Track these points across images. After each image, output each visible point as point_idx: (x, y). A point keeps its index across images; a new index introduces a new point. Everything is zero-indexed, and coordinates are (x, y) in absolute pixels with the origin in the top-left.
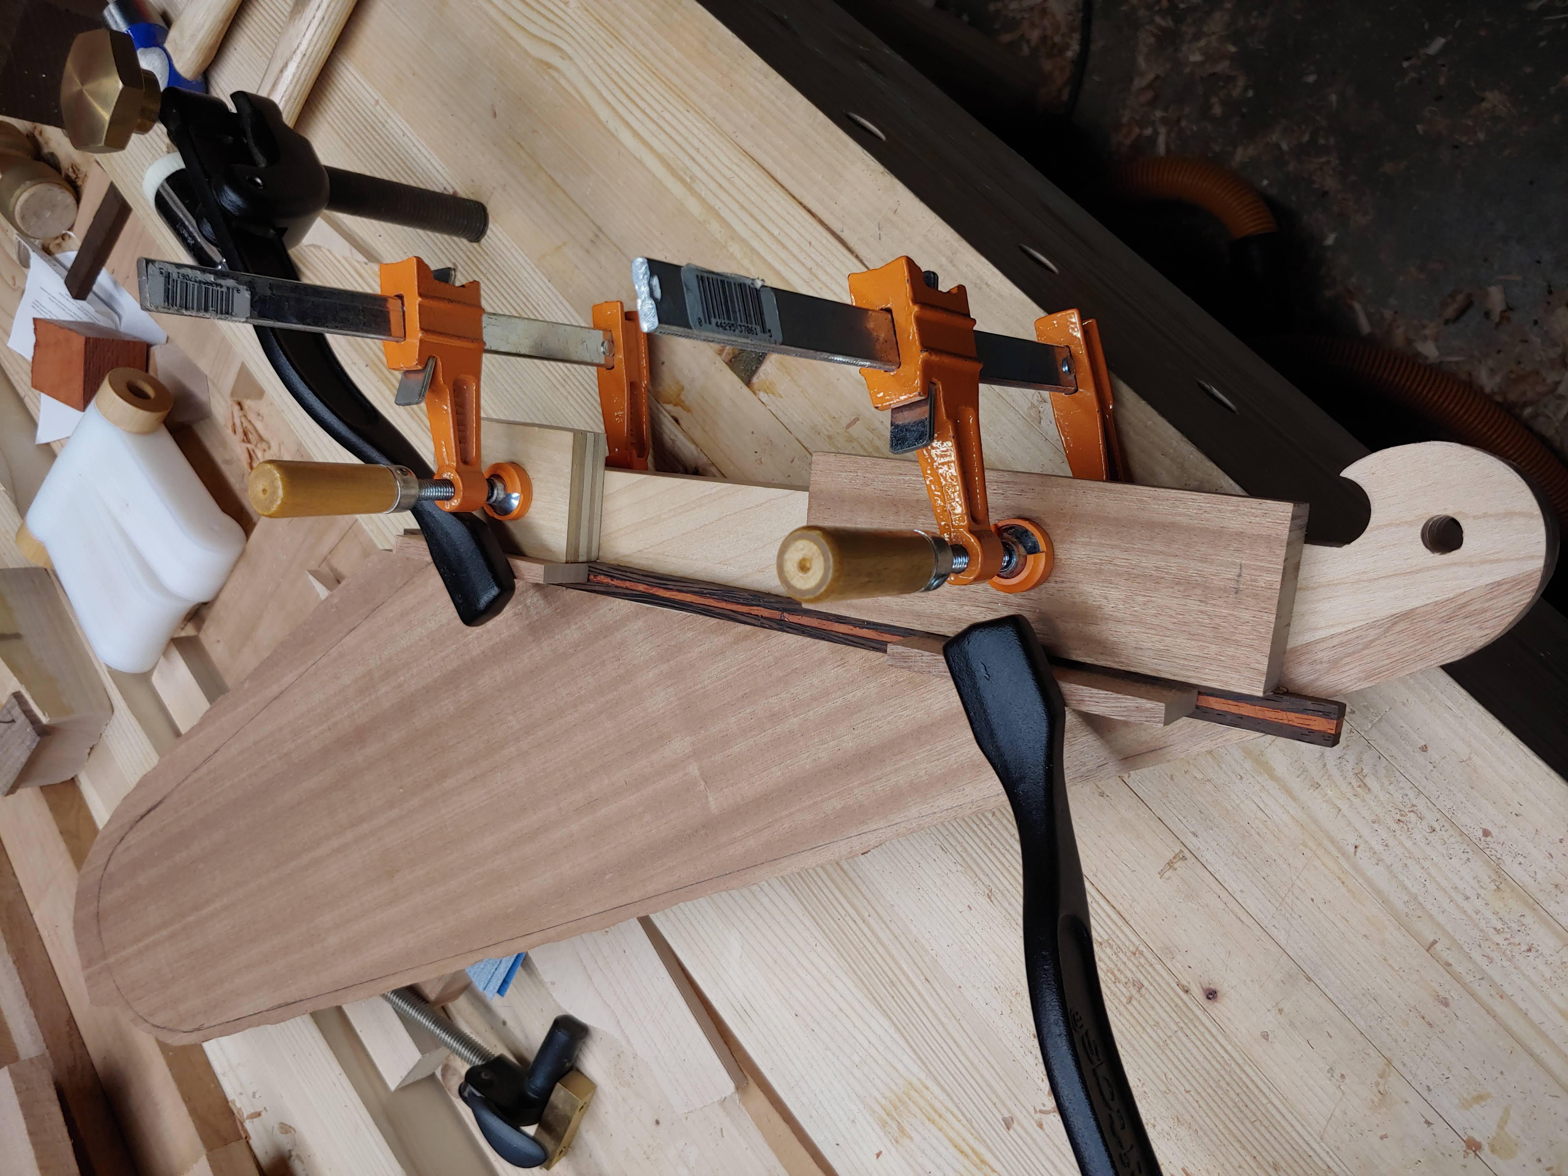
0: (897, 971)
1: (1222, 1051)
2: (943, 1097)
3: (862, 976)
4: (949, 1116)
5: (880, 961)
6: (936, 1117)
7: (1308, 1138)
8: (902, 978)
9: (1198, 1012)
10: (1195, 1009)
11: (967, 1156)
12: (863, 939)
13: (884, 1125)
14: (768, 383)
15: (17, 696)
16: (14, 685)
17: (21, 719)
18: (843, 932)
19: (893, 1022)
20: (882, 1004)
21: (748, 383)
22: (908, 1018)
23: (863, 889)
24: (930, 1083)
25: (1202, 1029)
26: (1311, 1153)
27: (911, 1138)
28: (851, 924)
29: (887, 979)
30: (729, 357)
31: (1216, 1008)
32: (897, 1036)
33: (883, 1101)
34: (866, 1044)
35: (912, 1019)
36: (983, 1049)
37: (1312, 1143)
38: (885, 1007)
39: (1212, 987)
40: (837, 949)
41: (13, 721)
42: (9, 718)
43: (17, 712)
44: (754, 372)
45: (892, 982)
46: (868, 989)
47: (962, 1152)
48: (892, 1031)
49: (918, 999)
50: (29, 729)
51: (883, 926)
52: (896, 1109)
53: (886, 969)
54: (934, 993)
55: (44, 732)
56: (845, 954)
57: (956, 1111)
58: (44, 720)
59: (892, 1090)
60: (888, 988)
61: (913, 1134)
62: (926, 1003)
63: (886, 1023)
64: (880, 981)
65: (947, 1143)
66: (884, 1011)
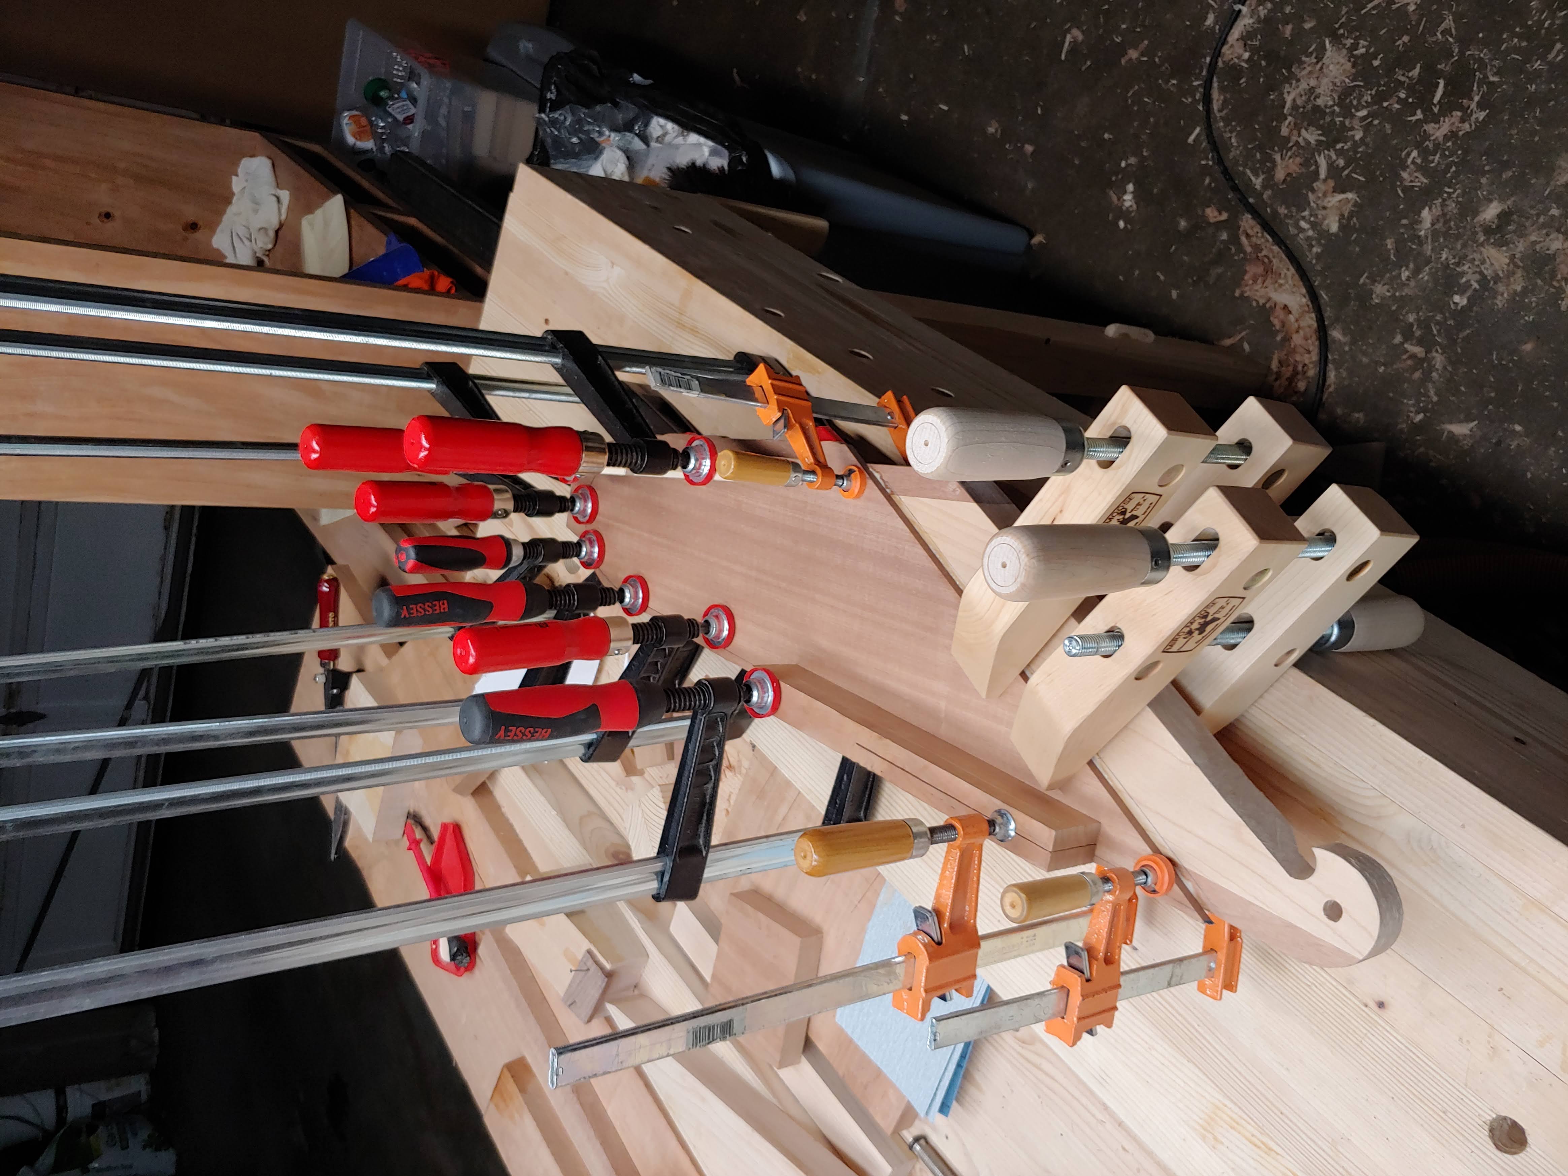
1: (1395, 1040)
2: (1237, 1110)
4: (1244, 1122)
6: (1236, 1125)
7: (1458, 1087)
9: (1376, 1018)
10: (1373, 1016)
11: (1259, 1147)
13: (1204, 1138)
15: (589, 952)
16: (586, 945)
17: (593, 967)
24: (1228, 1103)
25: (1381, 1028)
26: (1463, 1097)
27: (1222, 1143)
31: (1385, 1013)
32: (1201, 1075)
33: (1200, 1122)
34: (1182, 1084)
36: (1255, 1071)
37: (1461, 1090)
39: (1381, 1000)
41: (588, 970)
42: (585, 968)
43: (590, 963)
47: (1256, 1145)
48: (1197, 1071)
50: (600, 973)
52: (1209, 1124)
55: (609, 975)
57: (1245, 1117)
58: (608, 966)
59: (1203, 1111)
61: (1223, 1140)
62: (1215, 1048)
65: (1245, 1141)
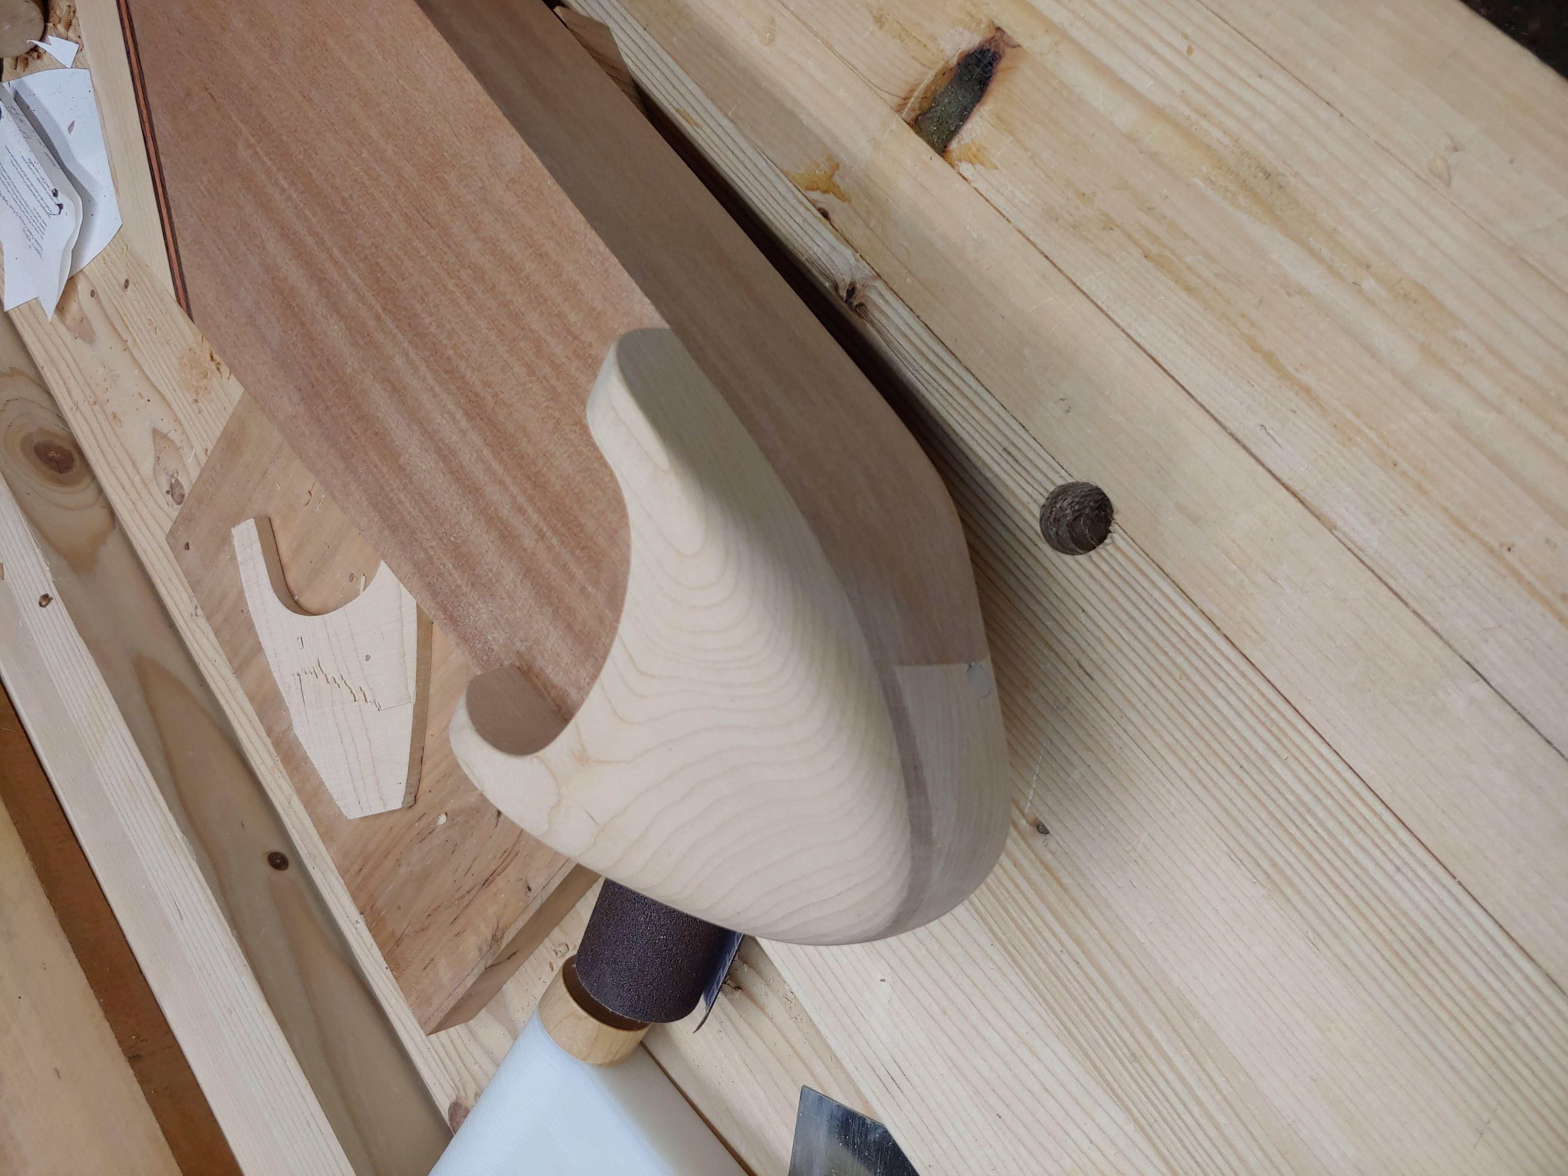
0: (1143, 1039)
3: (1082, 1041)
5: (1115, 1022)
8: (1151, 1051)
12: (1089, 988)
14: (974, 149)
18: (1056, 976)
19: (1131, 1114)
20: (1115, 1086)
21: (942, 150)
22: (1159, 1112)
23: (1094, 914)
28: (1071, 965)
29: (1125, 1050)
30: (913, 115)
32: (1138, 1138)
35: (1164, 1112)
38: (1119, 1092)
40: (1045, 1000)
44: (953, 134)
45: (1133, 1055)
46: (1094, 1065)
48: (1130, 1128)
49: (1177, 1084)
51: (1125, 971)
53: (1126, 1035)
54: (1204, 1077)
56: (1058, 1009)
60: (1127, 1063)
63: (1120, 1116)
64: (1114, 1053)
66: (1118, 1097)
